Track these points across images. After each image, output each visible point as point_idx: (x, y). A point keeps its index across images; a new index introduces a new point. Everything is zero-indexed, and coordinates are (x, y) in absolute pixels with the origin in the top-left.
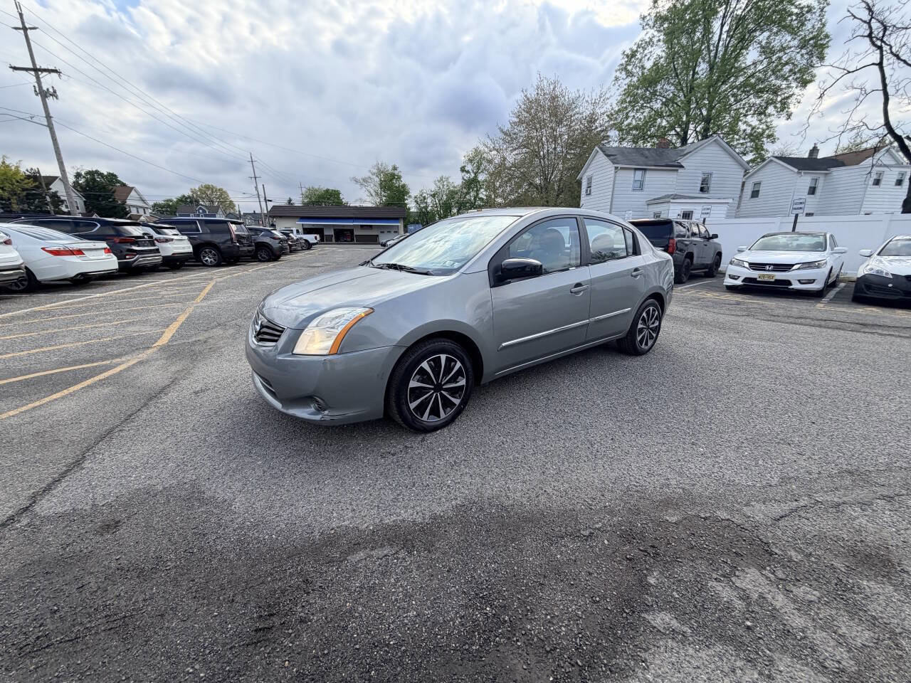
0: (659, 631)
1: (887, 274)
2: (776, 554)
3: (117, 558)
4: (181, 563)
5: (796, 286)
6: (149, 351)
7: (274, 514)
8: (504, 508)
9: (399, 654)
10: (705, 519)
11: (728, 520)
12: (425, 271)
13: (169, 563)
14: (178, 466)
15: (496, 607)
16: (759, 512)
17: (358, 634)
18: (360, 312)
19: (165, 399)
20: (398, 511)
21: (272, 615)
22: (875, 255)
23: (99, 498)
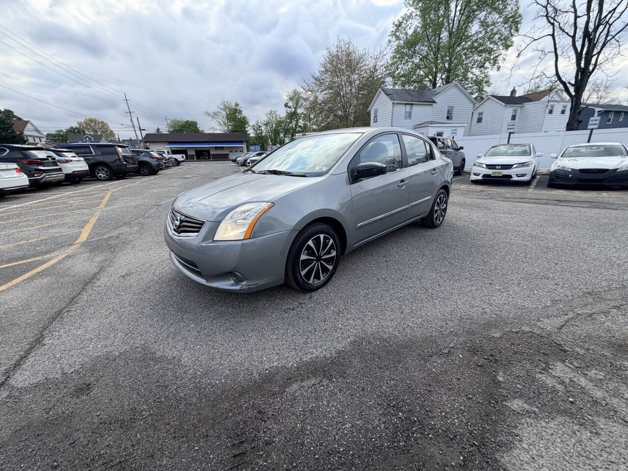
0: (518, 413)
1: (568, 168)
2: (568, 351)
3: (97, 414)
4: (154, 411)
5: (515, 178)
6: (73, 247)
7: (217, 364)
8: (384, 340)
9: (350, 457)
10: (517, 333)
11: (531, 332)
12: (302, 174)
13: (144, 413)
14: (127, 334)
15: (405, 412)
16: (549, 325)
17: (313, 447)
18: (265, 206)
19: (98, 283)
20: (311, 350)
21: (243, 442)
22: (560, 157)
23: (66, 368)
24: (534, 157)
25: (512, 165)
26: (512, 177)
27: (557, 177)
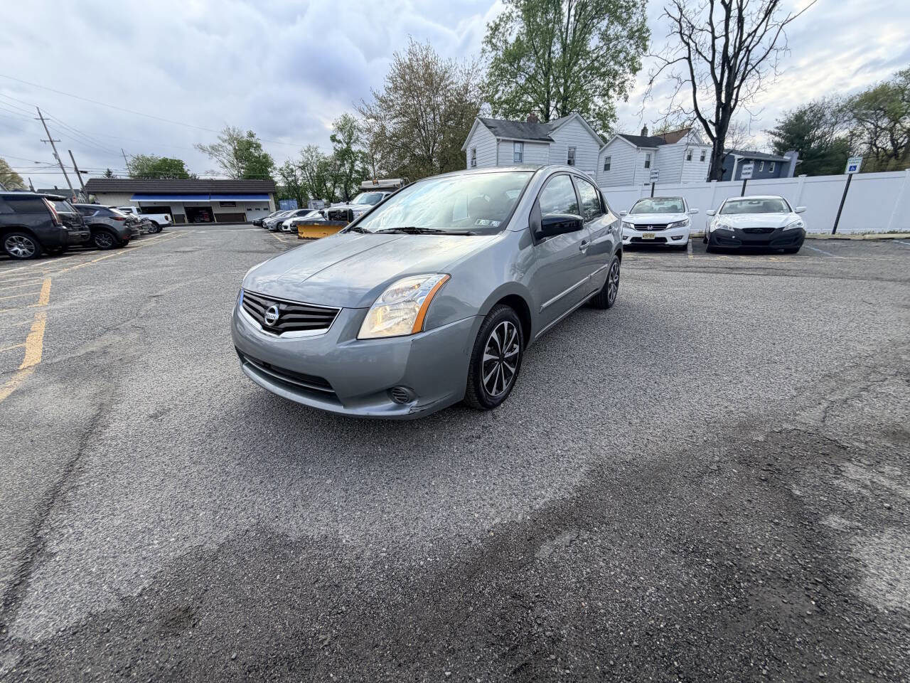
0: (842, 532)
1: (730, 228)
2: (848, 447)
3: (233, 657)
4: (339, 631)
5: (670, 242)
6: (20, 376)
7: (405, 534)
8: (629, 463)
9: (680, 634)
10: (780, 432)
11: (795, 429)
13: (322, 637)
14: (215, 513)
15: (712, 556)
16: (810, 417)
17: (622, 630)
19: (108, 433)
20: (538, 493)
21: (516, 647)
22: (718, 214)
23: (124, 589)
24: (689, 214)
25: (666, 225)
26: (667, 241)
27: (719, 239)
